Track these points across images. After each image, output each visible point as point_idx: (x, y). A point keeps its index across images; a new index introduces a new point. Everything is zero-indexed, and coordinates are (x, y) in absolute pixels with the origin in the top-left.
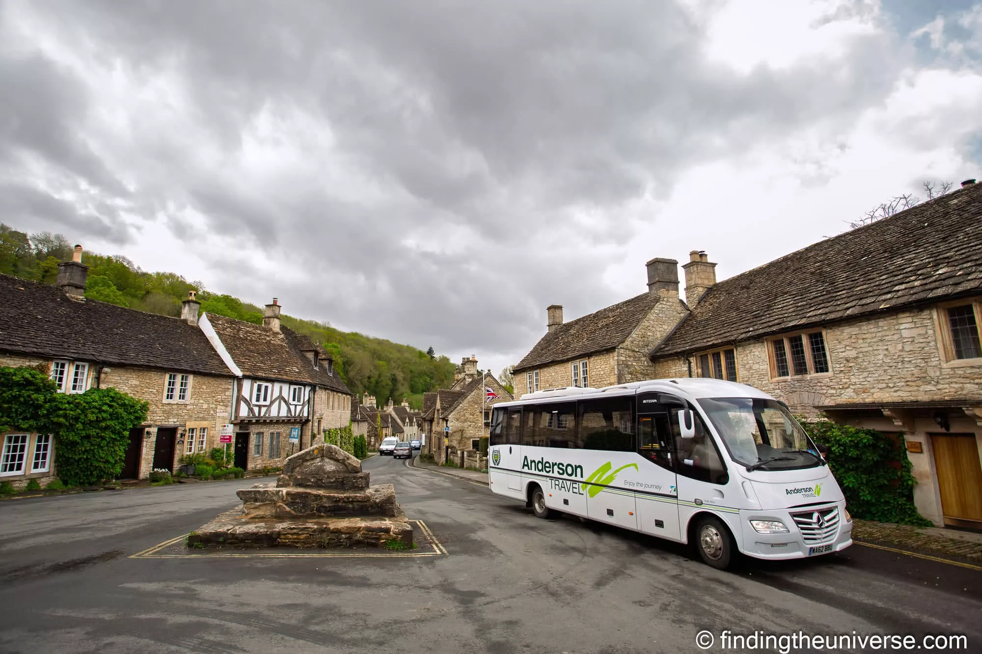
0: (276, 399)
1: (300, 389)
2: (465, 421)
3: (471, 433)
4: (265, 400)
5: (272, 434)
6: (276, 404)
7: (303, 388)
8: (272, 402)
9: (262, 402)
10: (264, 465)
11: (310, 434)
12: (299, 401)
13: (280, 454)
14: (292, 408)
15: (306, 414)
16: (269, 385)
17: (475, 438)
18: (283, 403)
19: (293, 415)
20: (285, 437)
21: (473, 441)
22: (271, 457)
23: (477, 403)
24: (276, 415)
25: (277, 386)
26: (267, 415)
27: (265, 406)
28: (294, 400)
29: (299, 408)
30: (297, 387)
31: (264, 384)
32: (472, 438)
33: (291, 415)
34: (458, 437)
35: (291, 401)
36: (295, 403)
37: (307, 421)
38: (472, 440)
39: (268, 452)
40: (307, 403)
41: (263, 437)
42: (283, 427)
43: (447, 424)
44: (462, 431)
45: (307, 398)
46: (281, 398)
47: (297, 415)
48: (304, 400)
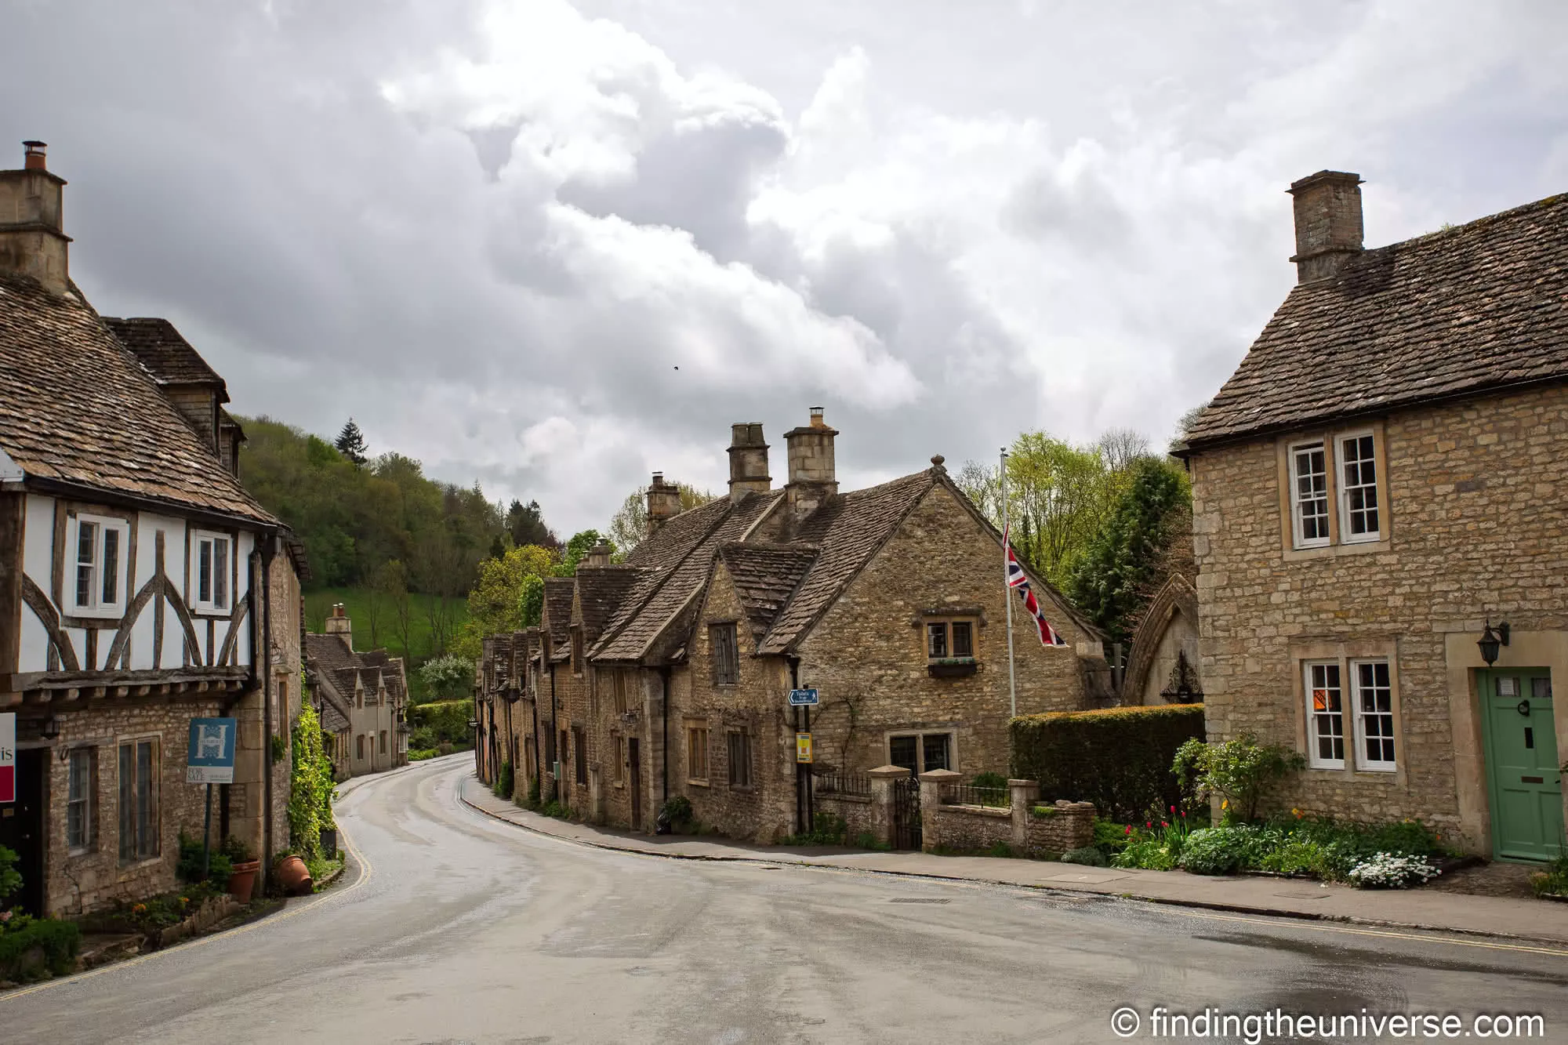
0: (145, 592)
1: (220, 544)
2: (862, 661)
3: (883, 711)
4: (109, 596)
5: (127, 749)
6: (148, 609)
7: (228, 537)
8: (134, 606)
9: (99, 609)
10: (105, 894)
11: (262, 744)
12: (219, 602)
13: (157, 837)
14: (200, 627)
15: (243, 660)
16: (121, 526)
17: (899, 726)
18: (169, 610)
19: (204, 663)
20: (172, 763)
21: (893, 739)
22: (127, 854)
23: (900, 591)
24: (150, 666)
25: (147, 530)
26: (118, 667)
27: (109, 623)
28: (204, 596)
29: (221, 629)
30: (211, 537)
31: (105, 523)
32: (890, 728)
33: (198, 662)
34: (835, 725)
35: (195, 602)
36: (208, 607)
37: (251, 684)
38: (888, 735)
39: (116, 833)
40: (243, 608)
41: (94, 768)
42: (161, 719)
43: (794, 674)
44: (852, 703)
45: (243, 588)
46: (161, 585)
47: (215, 664)
48: (235, 593)
